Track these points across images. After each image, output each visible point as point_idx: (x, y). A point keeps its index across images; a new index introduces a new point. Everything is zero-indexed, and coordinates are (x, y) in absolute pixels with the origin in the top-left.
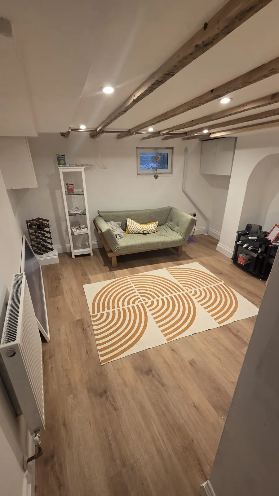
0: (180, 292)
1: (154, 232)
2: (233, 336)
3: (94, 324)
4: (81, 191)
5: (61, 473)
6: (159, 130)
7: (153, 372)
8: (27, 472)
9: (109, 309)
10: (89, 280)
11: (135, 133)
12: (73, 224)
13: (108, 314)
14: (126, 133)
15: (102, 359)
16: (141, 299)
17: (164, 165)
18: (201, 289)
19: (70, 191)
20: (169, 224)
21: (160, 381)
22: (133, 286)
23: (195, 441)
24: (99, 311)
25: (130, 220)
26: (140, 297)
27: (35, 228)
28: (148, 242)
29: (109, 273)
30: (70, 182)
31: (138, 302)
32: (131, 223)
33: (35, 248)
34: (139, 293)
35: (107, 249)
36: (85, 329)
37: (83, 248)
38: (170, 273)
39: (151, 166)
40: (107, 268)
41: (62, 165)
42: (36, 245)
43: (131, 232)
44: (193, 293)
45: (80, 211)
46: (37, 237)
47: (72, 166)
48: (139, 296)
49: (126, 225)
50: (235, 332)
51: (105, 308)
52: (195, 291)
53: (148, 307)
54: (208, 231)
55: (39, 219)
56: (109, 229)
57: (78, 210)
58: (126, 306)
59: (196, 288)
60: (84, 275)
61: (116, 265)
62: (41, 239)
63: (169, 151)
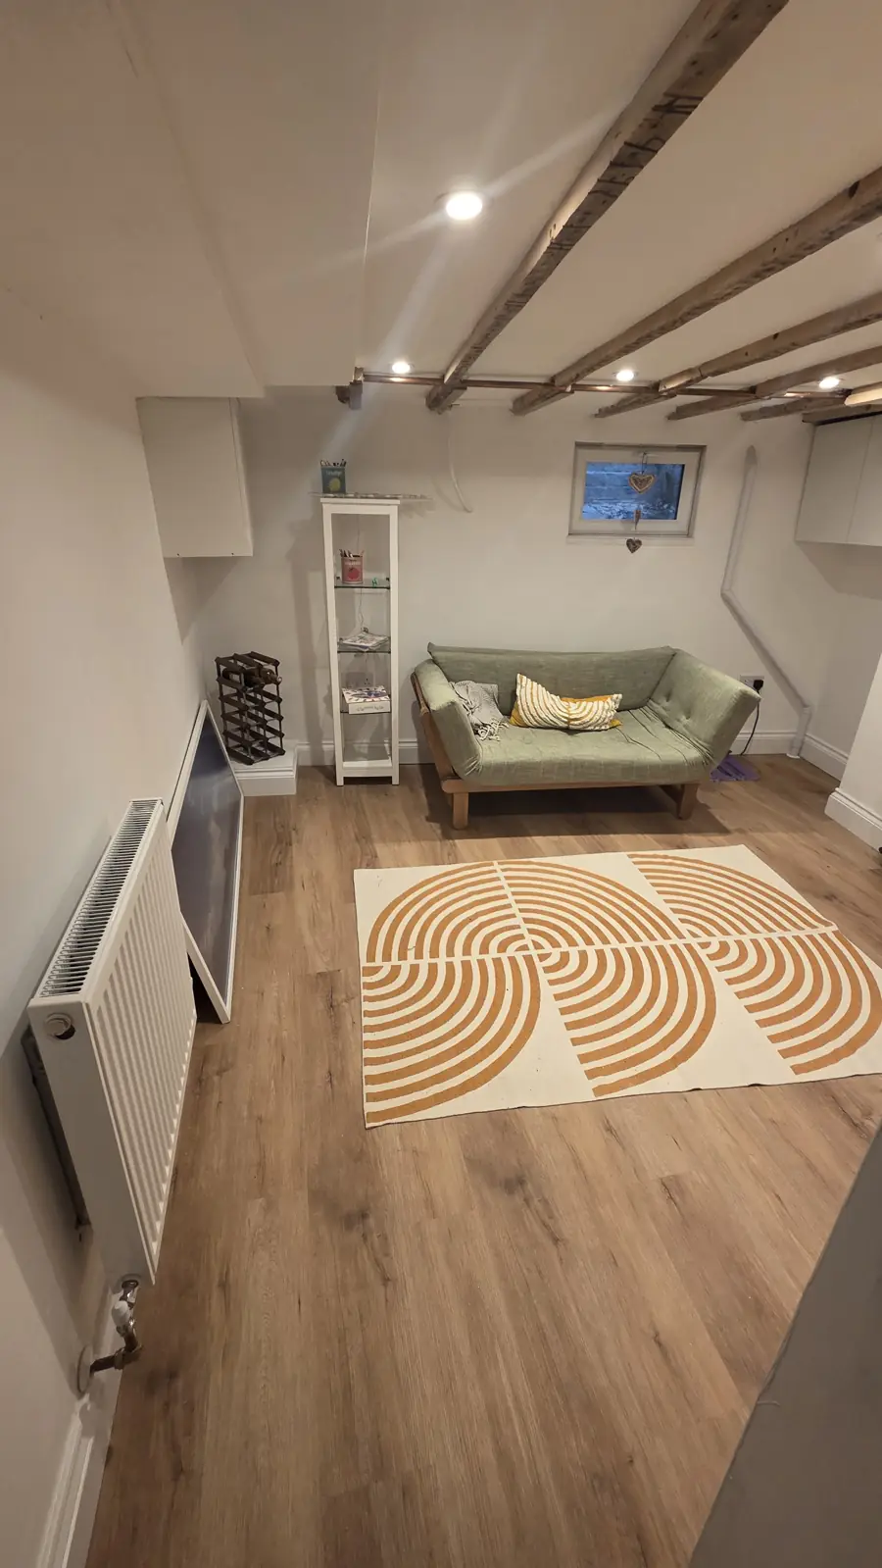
0: (666, 937)
1: (603, 728)
2: (843, 1126)
3: (365, 992)
4: (384, 577)
5: (189, 1433)
6: (655, 377)
7: (529, 1187)
8: (86, 1399)
9: (419, 955)
10: (376, 857)
11: (569, 389)
12: (350, 681)
13: (414, 971)
14: (540, 387)
15: (370, 1107)
16: (529, 939)
17: (666, 506)
18: (746, 939)
19: (349, 576)
20: (662, 705)
21: (550, 1222)
22: (509, 895)
23: (638, 1465)
24: (387, 957)
25: (529, 680)
26: (526, 934)
27: (236, 682)
28: (576, 758)
29: (439, 843)
30: (352, 550)
31: (516, 950)
32: (529, 691)
33: (232, 743)
34: (524, 919)
35: (441, 768)
36: (335, 1004)
37: (369, 757)
38: (642, 870)
39: (622, 508)
40: (436, 826)
41: (333, 493)
42: (239, 734)
43: (526, 721)
44: (714, 948)
45: (373, 640)
46: (243, 710)
47: (362, 498)
48: (523, 930)
49: (514, 696)
50: (855, 1112)
51: (408, 952)
52: (720, 942)
53: (547, 970)
54: (803, 743)
55: (253, 655)
56: (453, 703)
57: (368, 637)
58: (475, 956)
59: (728, 934)
60: (364, 840)
61: (466, 823)
62: (252, 717)
63: (690, 459)
